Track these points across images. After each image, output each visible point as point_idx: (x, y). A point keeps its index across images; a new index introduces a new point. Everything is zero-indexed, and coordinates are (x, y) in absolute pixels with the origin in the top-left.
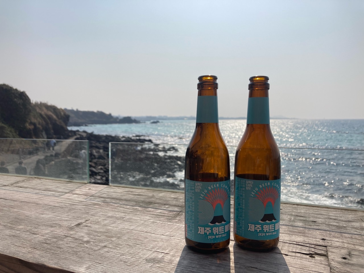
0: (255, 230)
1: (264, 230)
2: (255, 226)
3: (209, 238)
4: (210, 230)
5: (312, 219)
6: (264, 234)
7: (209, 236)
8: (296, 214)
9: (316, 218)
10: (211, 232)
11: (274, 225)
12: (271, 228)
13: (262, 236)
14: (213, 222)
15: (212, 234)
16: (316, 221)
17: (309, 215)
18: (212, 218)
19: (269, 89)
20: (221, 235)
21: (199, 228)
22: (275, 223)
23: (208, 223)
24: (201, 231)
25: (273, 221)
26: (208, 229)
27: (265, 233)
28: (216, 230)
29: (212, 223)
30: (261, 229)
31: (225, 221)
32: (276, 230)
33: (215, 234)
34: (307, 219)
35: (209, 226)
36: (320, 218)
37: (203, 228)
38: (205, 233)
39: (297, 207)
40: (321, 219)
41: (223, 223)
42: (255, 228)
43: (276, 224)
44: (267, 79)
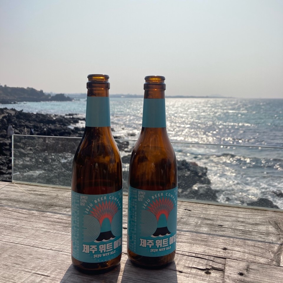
0: (147, 245)
1: (156, 245)
2: (147, 242)
3: (94, 257)
4: (96, 248)
5: (219, 223)
6: (157, 250)
7: (94, 255)
8: (205, 216)
9: (224, 221)
10: (97, 250)
11: (168, 239)
12: (165, 243)
13: (155, 252)
14: (100, 239)
15: (98, 252)
16: (223, 225)
17: (218, 217)
18: (97, 235)
19: (165, 89)
20: (109, 253)
21: (84, 246)
22: (169, 237)
23: (94, 240)
24: (86, 249)
25: (167, 235)
26: (93, 247)
27: (157, 248)
28: (102, 248)
29: (97, 240)
30: (153, 245)
31: (113, 237)
32: (170, 244)
33: (101, 252)
34: (214, 223)
35: (94, 244)
36: (228, 221)
37: (89, 246)
38: (91, 252)
39: (207, 207)
40: (228, 223)
41: (111, 239)
42: (147, 243)
43: (171, 238)
44: (163, 79)
